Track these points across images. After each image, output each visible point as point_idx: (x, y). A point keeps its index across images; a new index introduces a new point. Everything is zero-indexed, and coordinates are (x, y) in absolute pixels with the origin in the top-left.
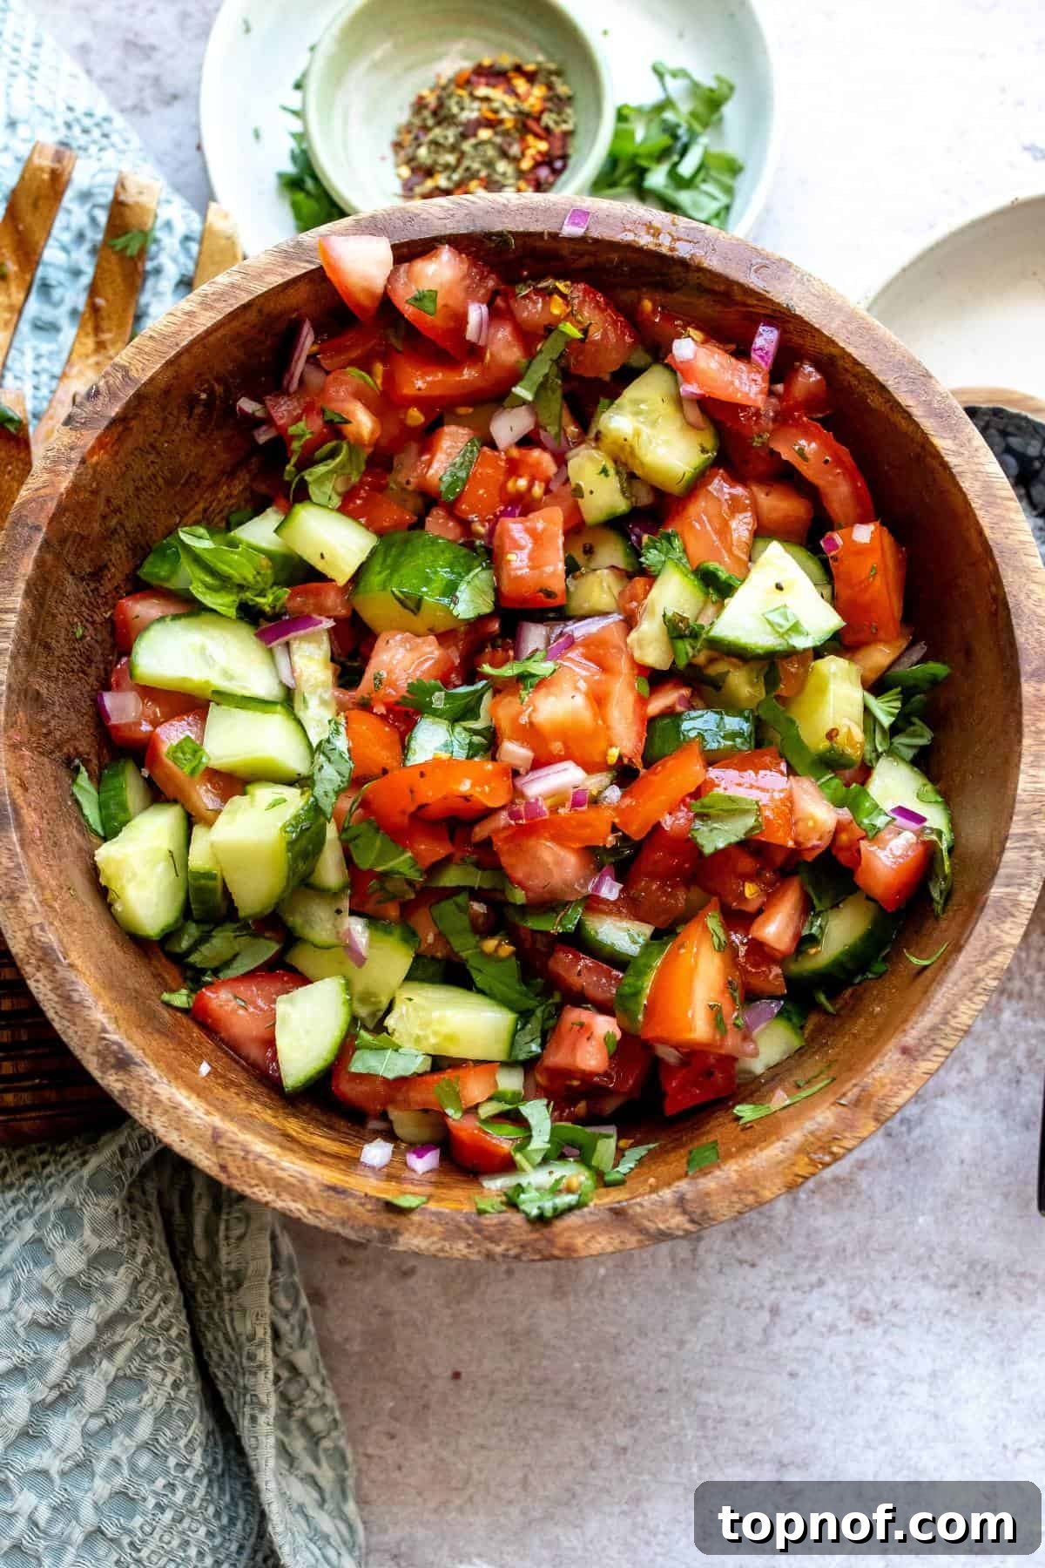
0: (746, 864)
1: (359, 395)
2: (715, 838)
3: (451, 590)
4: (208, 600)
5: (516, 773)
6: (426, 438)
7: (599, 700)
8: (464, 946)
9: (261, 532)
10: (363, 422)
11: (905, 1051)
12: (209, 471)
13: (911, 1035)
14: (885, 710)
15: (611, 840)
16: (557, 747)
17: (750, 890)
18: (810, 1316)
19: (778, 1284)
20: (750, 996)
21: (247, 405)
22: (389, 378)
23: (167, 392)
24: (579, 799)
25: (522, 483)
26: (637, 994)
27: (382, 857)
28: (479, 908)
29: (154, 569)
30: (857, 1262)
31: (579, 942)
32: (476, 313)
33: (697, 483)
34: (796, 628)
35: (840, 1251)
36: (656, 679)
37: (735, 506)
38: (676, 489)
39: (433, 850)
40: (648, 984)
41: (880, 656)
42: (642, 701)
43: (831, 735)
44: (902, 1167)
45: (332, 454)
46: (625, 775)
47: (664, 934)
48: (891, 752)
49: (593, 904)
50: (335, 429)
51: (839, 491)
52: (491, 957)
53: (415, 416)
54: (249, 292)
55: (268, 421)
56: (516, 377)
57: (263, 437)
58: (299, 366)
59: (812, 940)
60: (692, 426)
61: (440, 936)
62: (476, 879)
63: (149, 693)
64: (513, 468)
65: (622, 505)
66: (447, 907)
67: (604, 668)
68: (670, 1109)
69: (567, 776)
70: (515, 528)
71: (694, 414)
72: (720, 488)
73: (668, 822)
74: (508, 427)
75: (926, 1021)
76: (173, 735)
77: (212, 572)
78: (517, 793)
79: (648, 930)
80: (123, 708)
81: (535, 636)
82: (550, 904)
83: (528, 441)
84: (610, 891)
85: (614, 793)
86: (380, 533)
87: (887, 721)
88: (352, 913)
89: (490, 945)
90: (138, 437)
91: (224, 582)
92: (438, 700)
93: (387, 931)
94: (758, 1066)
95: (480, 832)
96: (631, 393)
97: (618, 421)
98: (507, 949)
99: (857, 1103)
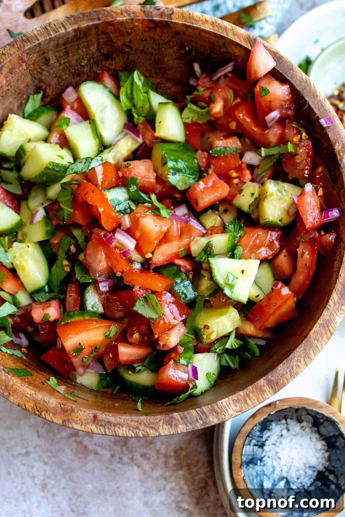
0: (143, 328)
1: (226, 101)
2: (140, 308)
3: (177, 171)
4: (123, 97)
5: (120, 226)
6: (229, 134)
7: (165, 238)
8: (61, 255)
9: (156, 99)
10: (218, 107)
11: (95, 417)
12: (170, 74)
13: (102, 416)
14: (232, 343)
15: (119, 274)
16: (138, 234)
17: (136, 336)
18: (33, 467)
19: (37, 449)
20: (100, 359)
21: (197, 67)
22: (238, 105)
23: (178, 33)
24: (125, 253)
25: (234, 174)
26: (71, 317)
27: (65, 202)
28: (73, 248)
29: (123, 75)
30: (61, 472)
31: (82, 289)
32: (275, 114)
33: (270, 227)
34: (231, 286)
35: (62, 463)
36: (188, 256)
37: (270, 245)
38: (262, 222)
39: (79, 219)
40: (77, 318)
41: (249, 329)
42: (177, 256)
43: (206, 327)
44: (104, 468)
45: (202, 108)
46: (146, 265)
47: (103, 317)
48: (219, 355)
49: (96, 284)
50: (210, 101)
51: (300, 278)
52: (63, 266)
53: (233, 125)
54: (227, 34)
55: (197, 79)
56: (267, 146)
57: (192, 82)
58: (221, 74)
59: (133, 369)
60: (288, 212)
61: (59, 244)
62: (81, 240)
63: (80, 100)
64: (239, 169)
65: (246, 208)
66: (68, 239)
67: (181, 236)
68: (43, 357)
69: (130, 244)
70: (214, 178)
71: (292, 211)
72: (274, 235)
73: (136, 288)
74: (250, 158)
75: (110, 417)
76: (68, 114)
77: (132, 92)
78: (114, 231)
79: (101, 310)
80: (70, 95)
81: (182, 211)
82: (86, 269)
83: (251, 167)
84: (104, 287)
85: (137, 266)
86: (187, 141)
87: (228, 346)
88: (45, 208)
89: (66, 263)
90: (156, 34)
91: (131, 99)
92: (133, 188)
93: (46, 225)
94: (80, 380)
95: (96, 230)
96: (286, 185)
97: (272, 187)
98: (67, 269)
99: (64, 411)
